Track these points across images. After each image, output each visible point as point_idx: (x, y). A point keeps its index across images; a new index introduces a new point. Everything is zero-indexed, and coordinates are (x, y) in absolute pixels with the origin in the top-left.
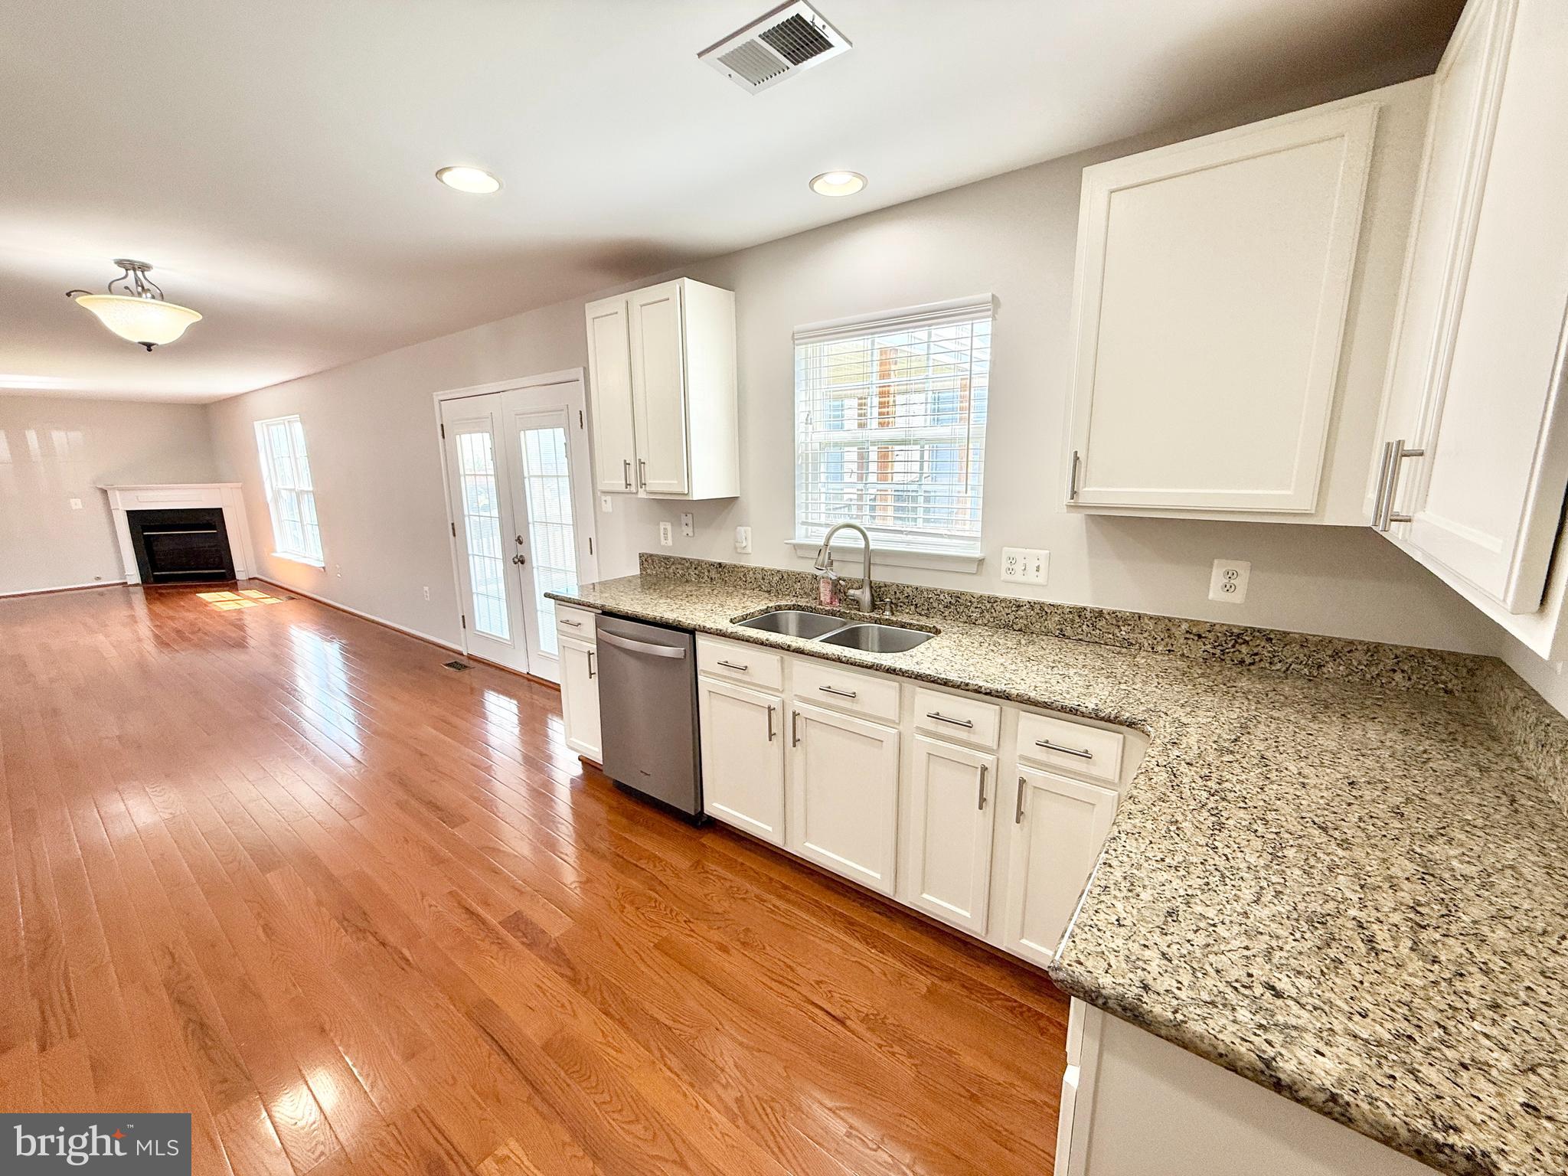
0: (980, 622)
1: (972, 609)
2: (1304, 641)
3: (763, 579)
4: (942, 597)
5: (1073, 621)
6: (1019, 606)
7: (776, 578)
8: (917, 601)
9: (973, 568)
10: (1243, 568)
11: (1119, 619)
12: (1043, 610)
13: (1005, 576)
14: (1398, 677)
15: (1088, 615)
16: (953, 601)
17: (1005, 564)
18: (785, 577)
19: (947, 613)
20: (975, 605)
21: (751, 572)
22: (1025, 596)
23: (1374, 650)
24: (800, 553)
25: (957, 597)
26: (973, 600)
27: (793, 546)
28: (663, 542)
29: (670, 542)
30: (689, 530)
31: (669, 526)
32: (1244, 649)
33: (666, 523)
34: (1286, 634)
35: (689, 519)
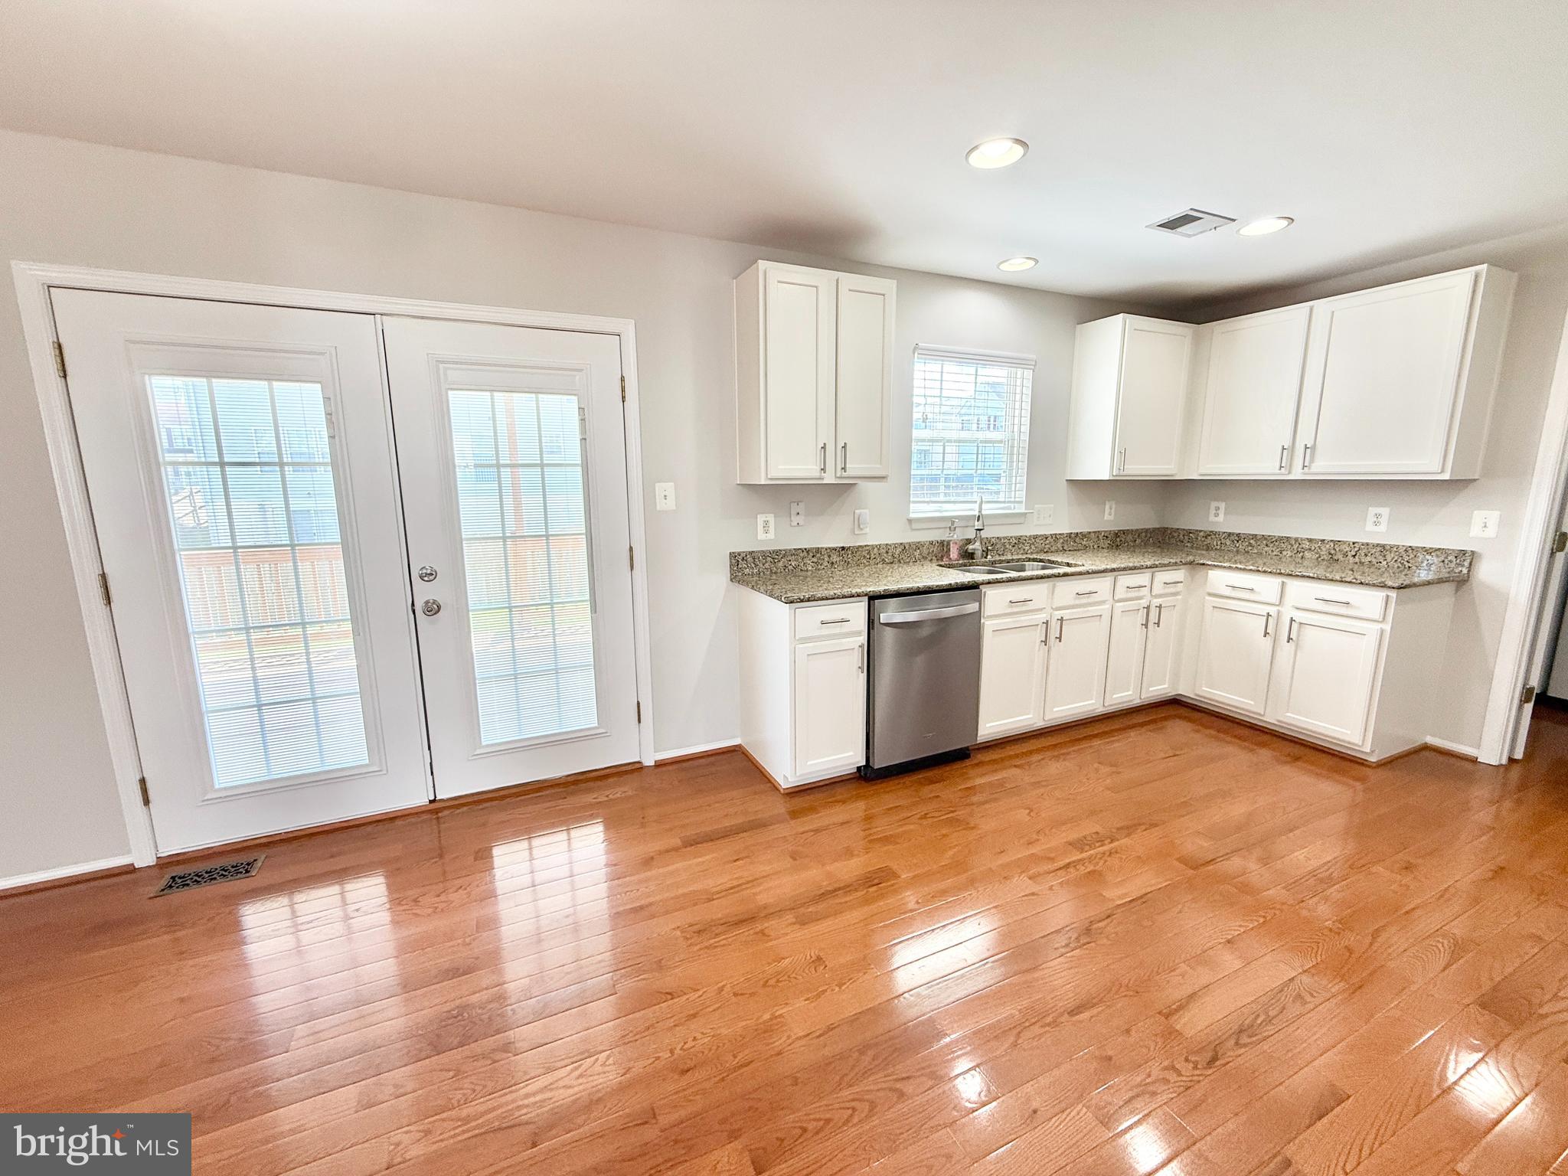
0: (1029, 552)
1: (1026, 545)
2: (1132, 532)
3: (887, 552)
4: (1011, 541)
5: (1067, 540)
6: (1046, 538)
7: (898, 551)
8: (998, 546)
9: (1022, 520)
10: (1112, 504)
11: (1084, 536)
13: (1036, 522)
14: (1151, 539)
15: (1073, 536)
16: (1017, 542)
17: (1036, 516)
18: (907, 548)
19: (1014, 550)
20: (1027, 541)
21: (876, 549)
24: (915, 526)
25: (1019, 538)
26: (1027, 538)
27: (910, 521)
28: (761, 536)
29: (771, 535)
30: (800, 519)
31: (771, 518)
32: (1118, 540)
33: (767, 515)
34: (1128, 530)
35: (801, 508)
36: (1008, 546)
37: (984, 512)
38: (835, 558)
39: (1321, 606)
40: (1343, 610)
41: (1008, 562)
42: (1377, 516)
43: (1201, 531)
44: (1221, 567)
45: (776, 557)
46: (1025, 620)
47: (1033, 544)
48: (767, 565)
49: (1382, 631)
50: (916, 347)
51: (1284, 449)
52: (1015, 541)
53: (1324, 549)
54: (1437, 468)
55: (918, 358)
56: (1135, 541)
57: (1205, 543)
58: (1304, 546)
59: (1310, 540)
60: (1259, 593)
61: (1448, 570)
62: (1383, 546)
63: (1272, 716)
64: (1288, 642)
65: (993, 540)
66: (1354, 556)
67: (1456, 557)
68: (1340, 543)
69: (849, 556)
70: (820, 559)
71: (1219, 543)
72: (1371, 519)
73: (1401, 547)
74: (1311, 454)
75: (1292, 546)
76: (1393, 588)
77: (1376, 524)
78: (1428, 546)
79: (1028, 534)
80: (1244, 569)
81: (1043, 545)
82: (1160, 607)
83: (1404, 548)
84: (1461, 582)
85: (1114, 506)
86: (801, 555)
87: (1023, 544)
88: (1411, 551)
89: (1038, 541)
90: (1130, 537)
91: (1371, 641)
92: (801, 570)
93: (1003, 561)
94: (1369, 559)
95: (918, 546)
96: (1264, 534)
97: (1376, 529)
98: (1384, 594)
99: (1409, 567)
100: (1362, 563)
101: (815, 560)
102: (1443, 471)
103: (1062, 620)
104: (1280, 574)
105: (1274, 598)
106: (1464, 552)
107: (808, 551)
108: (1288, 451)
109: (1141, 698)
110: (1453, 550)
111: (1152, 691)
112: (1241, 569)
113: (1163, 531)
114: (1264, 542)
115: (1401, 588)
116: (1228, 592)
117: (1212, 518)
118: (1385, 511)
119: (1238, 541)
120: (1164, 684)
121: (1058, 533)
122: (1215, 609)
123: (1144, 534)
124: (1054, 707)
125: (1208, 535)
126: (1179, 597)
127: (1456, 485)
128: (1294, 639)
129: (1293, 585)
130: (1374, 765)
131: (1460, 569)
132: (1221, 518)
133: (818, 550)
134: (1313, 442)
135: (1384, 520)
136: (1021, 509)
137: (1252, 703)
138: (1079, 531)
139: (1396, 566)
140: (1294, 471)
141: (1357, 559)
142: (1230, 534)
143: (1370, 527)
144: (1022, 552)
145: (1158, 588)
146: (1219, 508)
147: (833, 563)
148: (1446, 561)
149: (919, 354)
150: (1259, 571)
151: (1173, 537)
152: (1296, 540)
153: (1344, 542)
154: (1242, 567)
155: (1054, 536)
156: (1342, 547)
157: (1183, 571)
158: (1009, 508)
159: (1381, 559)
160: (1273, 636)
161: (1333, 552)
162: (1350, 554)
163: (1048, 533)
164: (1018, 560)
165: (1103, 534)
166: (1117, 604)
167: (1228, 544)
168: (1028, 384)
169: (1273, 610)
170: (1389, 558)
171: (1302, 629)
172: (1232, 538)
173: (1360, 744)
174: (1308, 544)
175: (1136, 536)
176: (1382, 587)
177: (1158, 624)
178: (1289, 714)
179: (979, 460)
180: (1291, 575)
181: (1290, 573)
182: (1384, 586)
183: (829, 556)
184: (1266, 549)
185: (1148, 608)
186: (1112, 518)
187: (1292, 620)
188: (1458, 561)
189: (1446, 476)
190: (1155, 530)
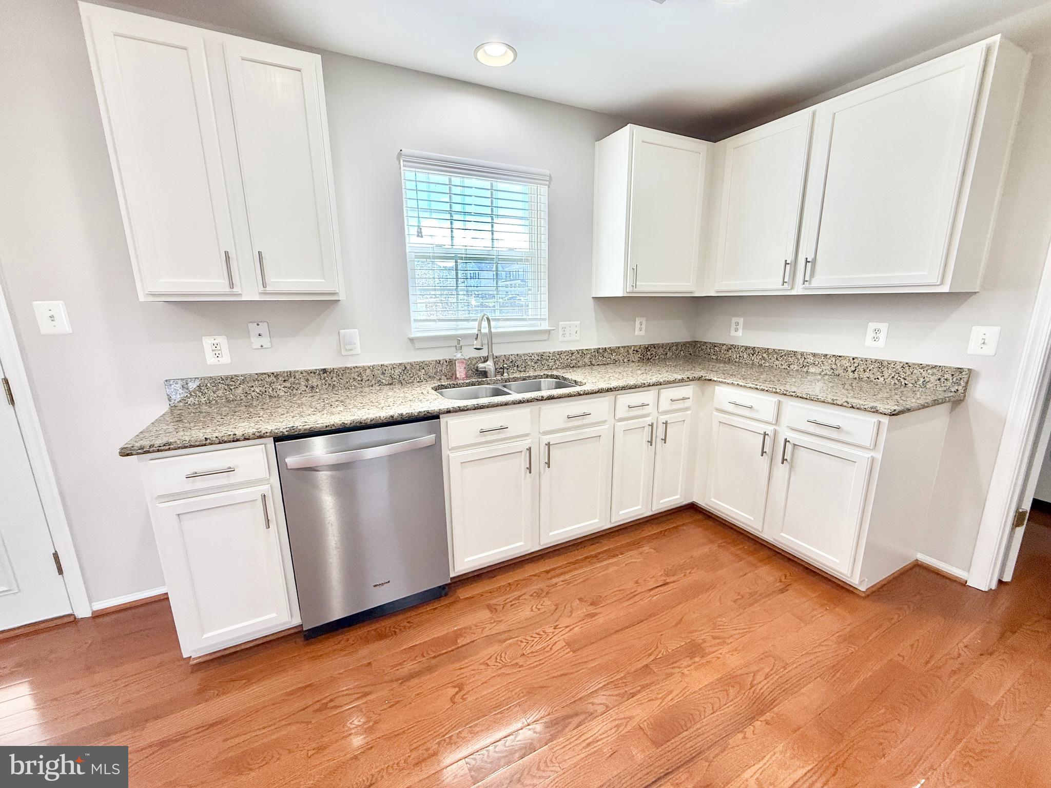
0: (554, 367)
1: (550, 360)
2: (662, 346)
3: (383, 374)
4: (533, 357)
5: (595, 356)
6: (572, 354)
7: (397, 371)
8: (518, 363)
9: (546, 337)
10: (644, 320)
11: (613, 350)
12: (582, 353)
13: (561, 338)
14: (682, 352)
15: (601, 351)
16: (539, 358)
17: (561, 332)
18: (408, 368)
19: (536, 366)
20: (551, 358)
21: (368, 371)
22: (574, 348)
23: (677, 344)
24: (418, 345)
25: (542, 355)
26: (550, 355)
27: (412, 340)
28: (211, 360)
29: (226, 359)
30: (265, 341)
31: (222, 340)
32: (649, 353)
33: (215, 337)
34: (658, 344)
35: (263, 329)
36: (529, 363)
37: (493, 330)
38: (314, 381)
39: (812, 428)
40: (833, 434)
41: (524, 380)
42: (877, 331)
43: (723, 345)
44: (725, 383)
45: (231, 383)
46: (501, 448)
47: (558, 360)
48: (220, 393)
49: (873, 459)
50: (400, 155)
51: (786, 264)
52: (537, 358)
53: (826, 364)
54: (936, 279)
55: (404, 166)
56: (667, 354)
57: (728, 356)
58: (809, 360)
59: (814, 355)
60: (757, 411)
61: (944, 388)
62: (881, 362)
63: (768, 535)
64: (783, 463)
65: (512, 357)
66: (853, 372)
67: (953, 375)
68: (840, 359)
69: (334, 379)
70: (294, 384)
71: (738, 356)
72: (870, 334)
73: (898, 364)
74: (812, 267)
75: (798, 360)
76: (885, 414)
77: (875, 339)
78: (925, 362)
79: (552, 351)
80: (745, 387)
81: (569, 360)
82: (666, 423)
83: (902, 365)
84: (957, 401)
85: (644, 322)
86: (268, 379)
87: (547, 360)
88: (908, 368)
89: (563, 357)
90: (661, 350)
91: (862, 468)
92: (270, 396)
93: (518, 378)
94: (867, 374)
95: (422, 366)
96: (774, 348)
97: (875, 344)
98: (876, 420)
99: (906, 384)
100: (860, 379)
101: (288, 384)
102: (942, 283)
103: (548, 445)
104: (776, 393)
105: (770, 416)
106: (960, 370)
107: (276, 376)
108: (791, 265)
109: (652, 510)
110: (950, 368)
111: (662, 503)
112: (741, 386)
113: (694, 344)
114: (775, 356)
115: (893, 415)
116: (731, 408)
117: (733, 333)
118: (884, 327)
119: (753, 355)
120: (677, 495)
121: (585, 348)
122: (721, 424)
123: (674, 348)
124: (551, 531)
125: (730, 348)
126: (689, 412)
127: (955, 298)
128: (788, 460)
129: (790, 405)
130: (863, 595)
131: (956, 388)
132: (740, 333)
133: (290, 374)
134: (813, 256)
135: (882, 336)
136: (545, 326)
137: (752, 519)
138: (607, 346)
139: (892, 383)
140: (796, 287)
141: (856, 375)
142: (747, 348)
143: (869, 342)
144: (546, 367)
145: (665, 405)
146: (738, 323)
147: (312, 387)
148: (942, 380)
149: (404, 161)
150: (757, 389)
151: (702, 350)
152: (802, 354)
153: (845, 358)
154: (743, 384)
155: (580, 352)
156: (844, 362)
157: (692, 387)
158: (532, 325)
159: (879, 375)
160: (770, 455)
161: (834, 367)
162: (849, 369)
163: (574, 349)
164: (535, 377)
165: (632, 348)
166: (619, 424)
167: (745, 357)
168: (544, 200)
169: (769, 429)
170: (886, 374)
171: (796, 451)
172: (748, 351)
173: (849, 575)
174: (812, 358)
175: (667, 350)
176: (873, 412)
177: (665, 440)
178: (782, 534)
179: (460, 276)
180: (785, 395)
181: (785, 393)
182: (876, 411)
183: (307, 380)
184: (777, 362)
185: (652, 425)
186: (643, 333)
187: (786, 441)
188: (954, 380)
189: (945, 289)
190: (685, 344)
